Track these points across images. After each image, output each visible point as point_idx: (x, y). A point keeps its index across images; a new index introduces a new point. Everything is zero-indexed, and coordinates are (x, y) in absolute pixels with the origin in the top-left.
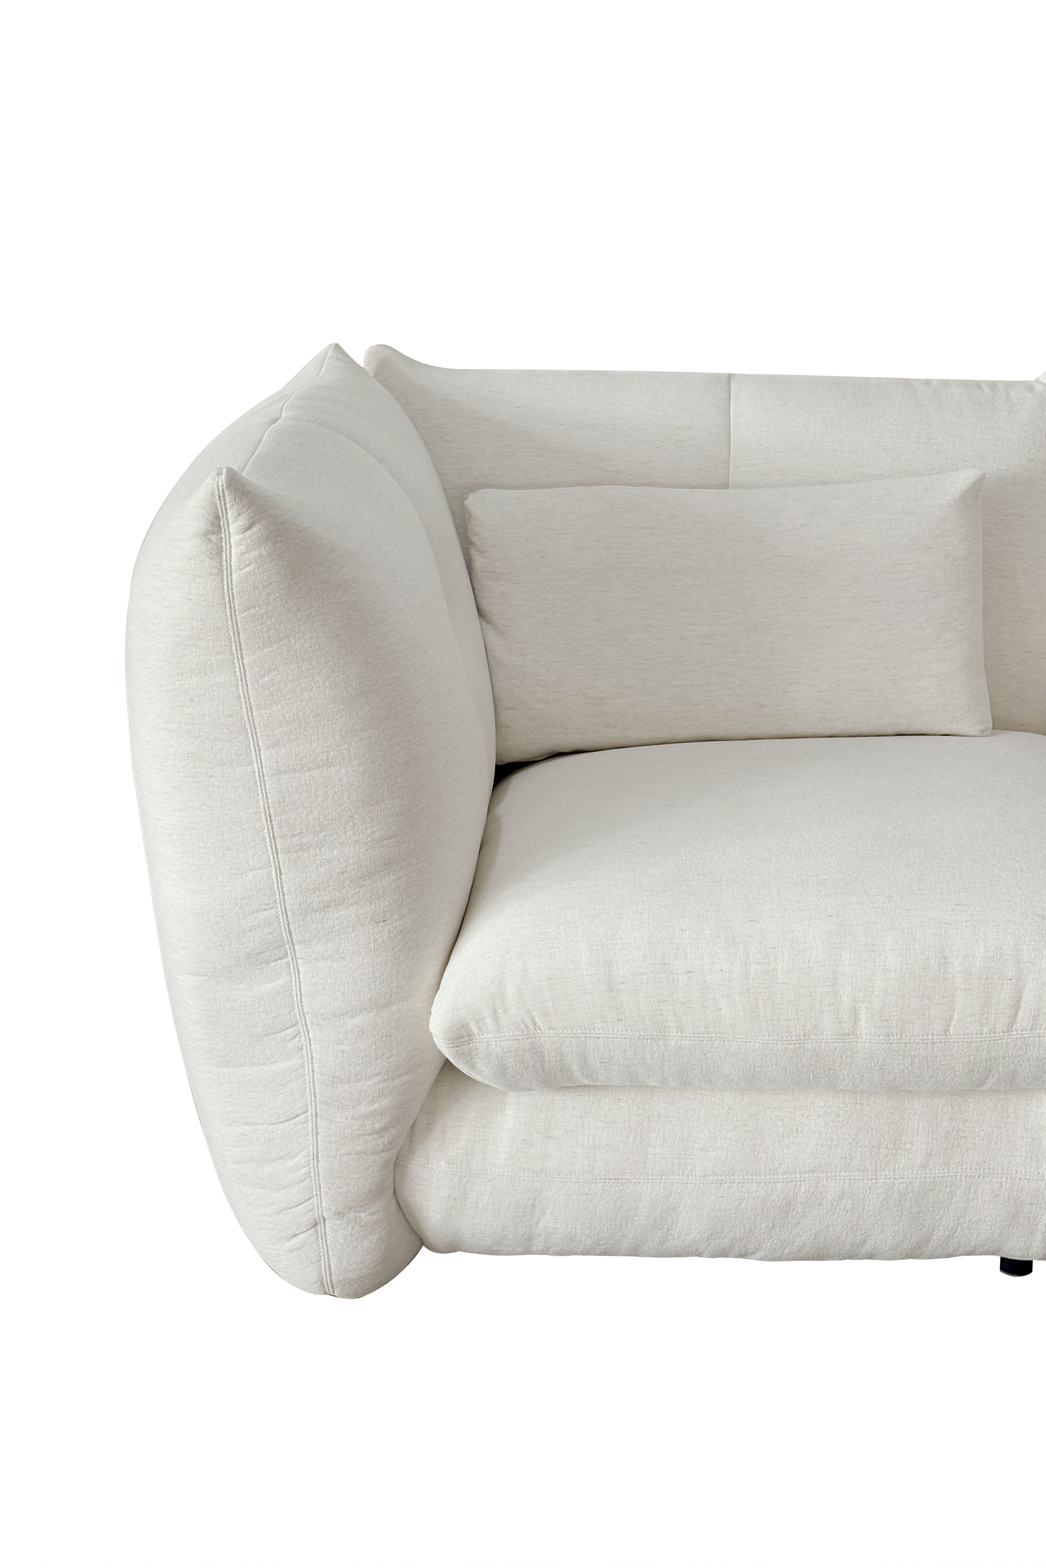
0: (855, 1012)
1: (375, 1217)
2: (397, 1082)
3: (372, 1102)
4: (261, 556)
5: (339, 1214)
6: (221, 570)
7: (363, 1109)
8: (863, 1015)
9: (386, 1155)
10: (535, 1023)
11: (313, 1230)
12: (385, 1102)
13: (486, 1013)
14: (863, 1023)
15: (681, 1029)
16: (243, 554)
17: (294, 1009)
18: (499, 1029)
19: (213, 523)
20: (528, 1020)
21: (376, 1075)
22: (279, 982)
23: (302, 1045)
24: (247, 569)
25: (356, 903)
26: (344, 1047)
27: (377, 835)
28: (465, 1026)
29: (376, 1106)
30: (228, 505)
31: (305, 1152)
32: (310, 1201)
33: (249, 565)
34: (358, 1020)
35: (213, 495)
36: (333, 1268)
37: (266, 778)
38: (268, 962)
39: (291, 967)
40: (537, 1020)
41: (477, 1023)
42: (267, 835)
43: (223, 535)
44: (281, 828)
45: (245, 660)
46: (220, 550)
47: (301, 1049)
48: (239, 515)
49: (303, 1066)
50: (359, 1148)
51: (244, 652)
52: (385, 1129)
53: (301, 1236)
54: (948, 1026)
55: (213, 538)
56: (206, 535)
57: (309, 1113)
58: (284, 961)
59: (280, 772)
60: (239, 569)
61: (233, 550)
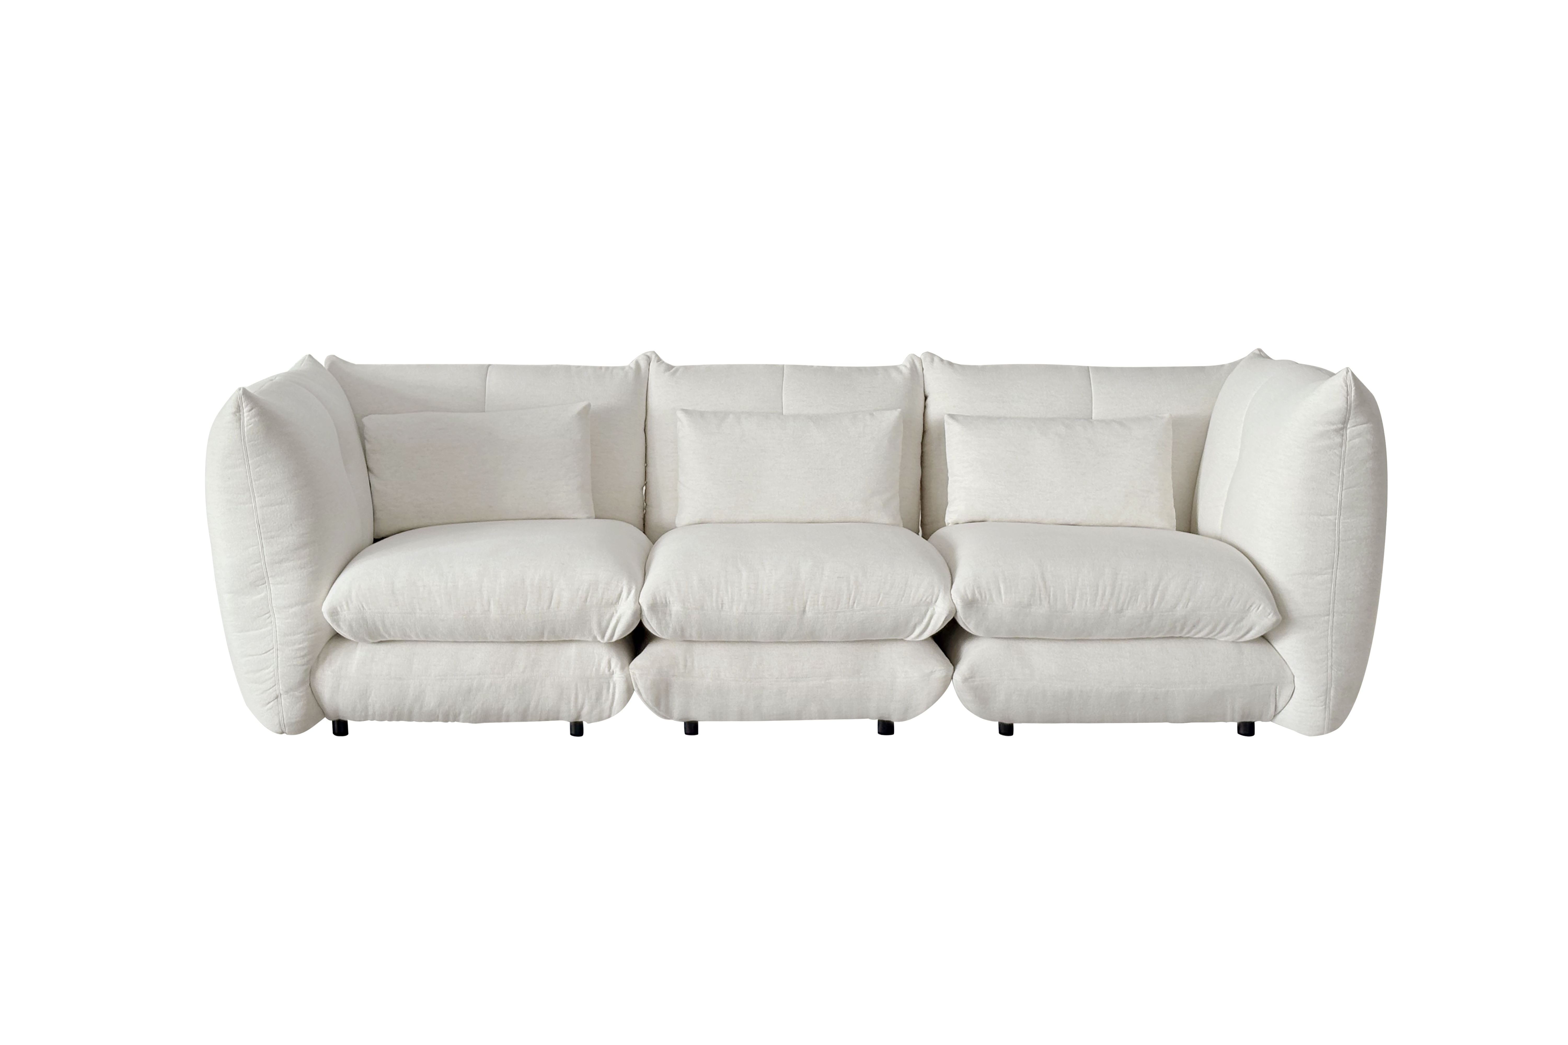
1: (301, 694)
2: (310, 636)
3: (300, 644)
4: (255, 421)
5: (287, 692)
6: (240, 427)
7: (297, 646)
8: (492, 603)
9: (305, 667)
10: (363, 607)
11: (276, 700)
12: (305, 644)
13: (344, 603)
14: (492, 606)
15: (421, 610)
16: (248, 420)
17: (269, 605)
18: (349, 609)
19: (237, 409)
20: (360, 606)
21: (301, 633)
22: (263, 595)
24: (250, 426)
25: (293, 560)
26: (289, 621)
27: (301, 532)
28: (336, 609)
29: (301, 646)
30: (243, 401)
31: (273, 666)
32: (275, 688)
33: (250, 425)
34: (294, 609)
35: (237, 397)
36: (284, 717)
37: (257, 509)
38: (258, 586)
39: (268, 588)
40: (364, 606)
41: (340, 607)
42: (257, 532)
43: (241, 413)
44: (263, 529)
45: (250, 462)
46: (240, 419)
47: (272, 622)
48: (247, 405)
49: (272, 629)
50: (295, 663)
51: (249, 459)
52: (305, 656)
53: (271, 704)
54: (525, 607)
55: (238, 414)
56: (235, 413)
57: (274, 649)
58: (264, 585)
59: (263, 507)
60: (247, 426)
61: (245, 419)
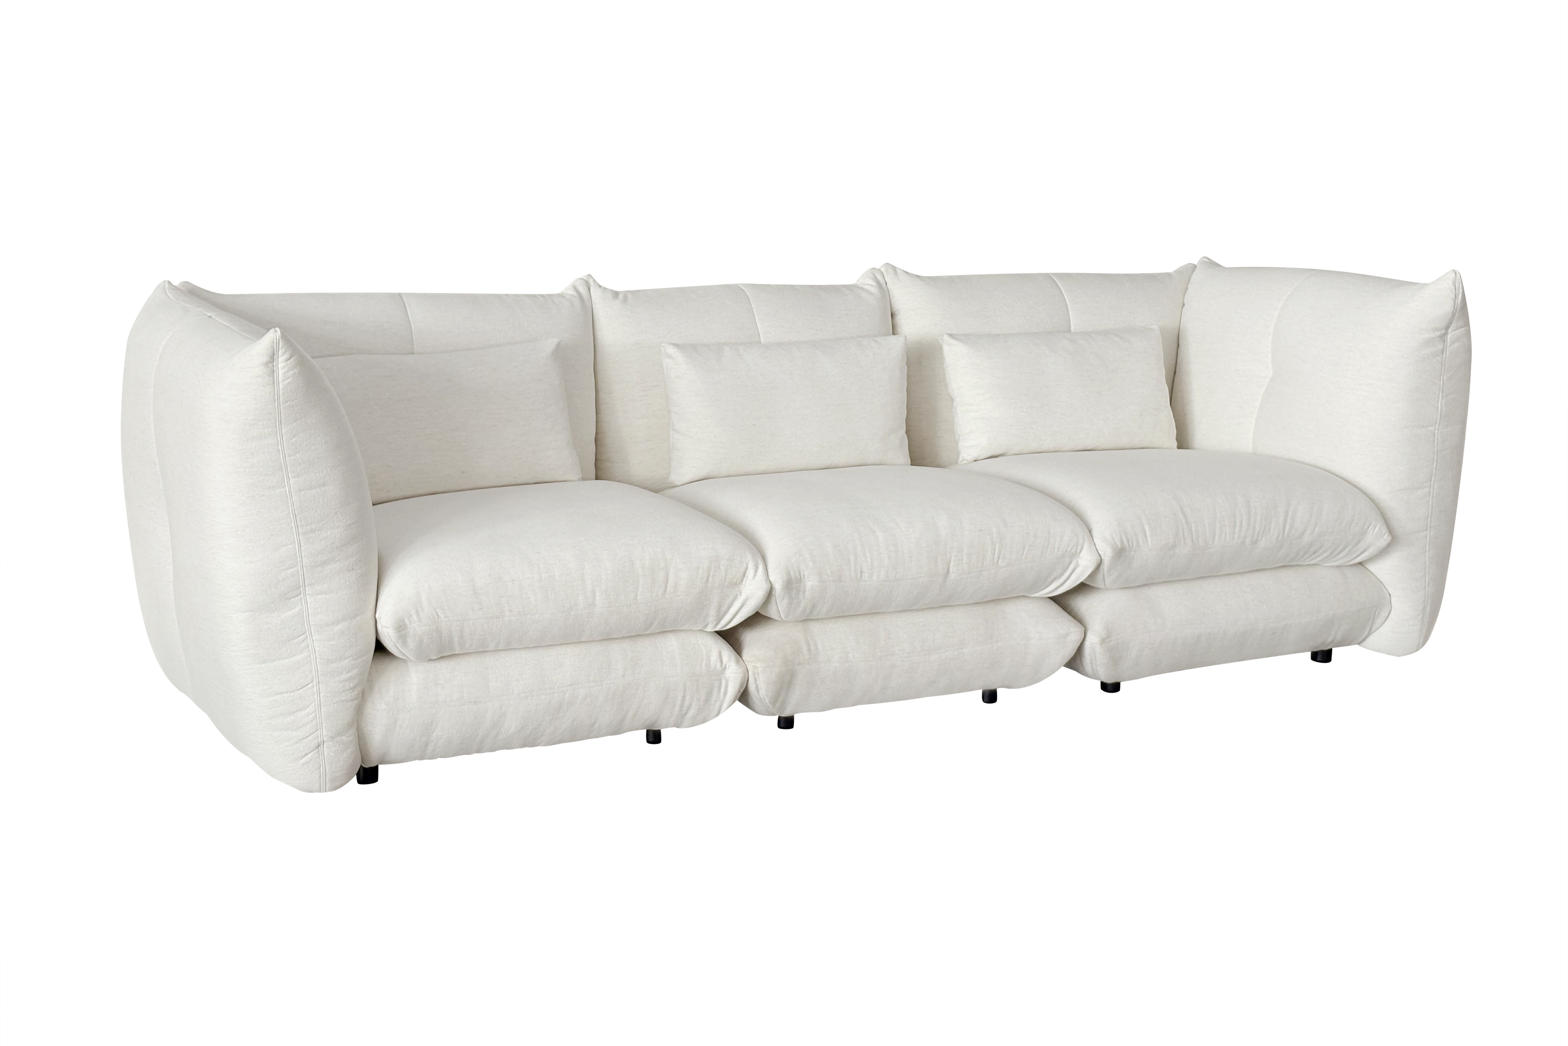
0: (594, 593)
3: (348, 672)
4: (295, 373)
6: (273, 383)
7: (344, 676)
11: (317, 750)
12: (355, 671)
16: (285, 373)
17: (304, 624)
18: (420, 620)
19: (271, 357)
20: (435, 614)
21: (350, 657)
22: (296, 610)
23: (309, 644)
24: (288, 381)
25: (339, 560)
26: (333, 642)
30: (280, 347)
32: (316, 733)
33: (289, 378)
35: (273, 342)
37: (292, 494)
39: (303, 600)
42: (293, 525)
43: (275, 363)
44: (301, 521)
46: (273, 371)
47: (308, 647)
48: (285, 352)
49: (310, 656)
53: (310, 755)
55: (270, 365)
56: (266, 364)
57: (315, 682)
58: (299, 597)
59: (300, 490)
60: (284, 380)
61: (280, 372)
